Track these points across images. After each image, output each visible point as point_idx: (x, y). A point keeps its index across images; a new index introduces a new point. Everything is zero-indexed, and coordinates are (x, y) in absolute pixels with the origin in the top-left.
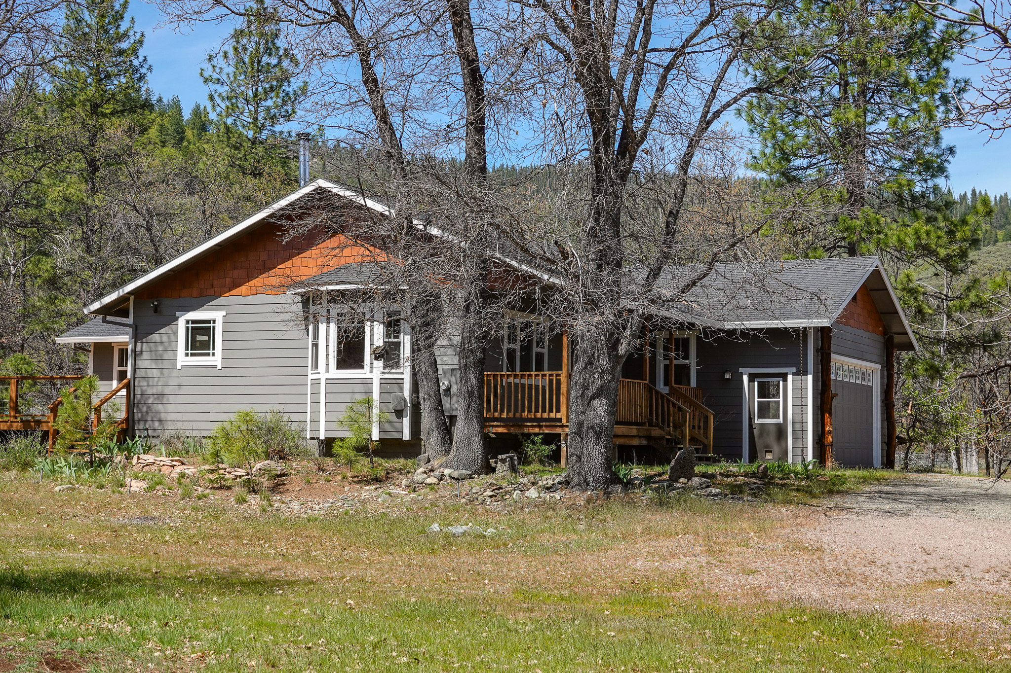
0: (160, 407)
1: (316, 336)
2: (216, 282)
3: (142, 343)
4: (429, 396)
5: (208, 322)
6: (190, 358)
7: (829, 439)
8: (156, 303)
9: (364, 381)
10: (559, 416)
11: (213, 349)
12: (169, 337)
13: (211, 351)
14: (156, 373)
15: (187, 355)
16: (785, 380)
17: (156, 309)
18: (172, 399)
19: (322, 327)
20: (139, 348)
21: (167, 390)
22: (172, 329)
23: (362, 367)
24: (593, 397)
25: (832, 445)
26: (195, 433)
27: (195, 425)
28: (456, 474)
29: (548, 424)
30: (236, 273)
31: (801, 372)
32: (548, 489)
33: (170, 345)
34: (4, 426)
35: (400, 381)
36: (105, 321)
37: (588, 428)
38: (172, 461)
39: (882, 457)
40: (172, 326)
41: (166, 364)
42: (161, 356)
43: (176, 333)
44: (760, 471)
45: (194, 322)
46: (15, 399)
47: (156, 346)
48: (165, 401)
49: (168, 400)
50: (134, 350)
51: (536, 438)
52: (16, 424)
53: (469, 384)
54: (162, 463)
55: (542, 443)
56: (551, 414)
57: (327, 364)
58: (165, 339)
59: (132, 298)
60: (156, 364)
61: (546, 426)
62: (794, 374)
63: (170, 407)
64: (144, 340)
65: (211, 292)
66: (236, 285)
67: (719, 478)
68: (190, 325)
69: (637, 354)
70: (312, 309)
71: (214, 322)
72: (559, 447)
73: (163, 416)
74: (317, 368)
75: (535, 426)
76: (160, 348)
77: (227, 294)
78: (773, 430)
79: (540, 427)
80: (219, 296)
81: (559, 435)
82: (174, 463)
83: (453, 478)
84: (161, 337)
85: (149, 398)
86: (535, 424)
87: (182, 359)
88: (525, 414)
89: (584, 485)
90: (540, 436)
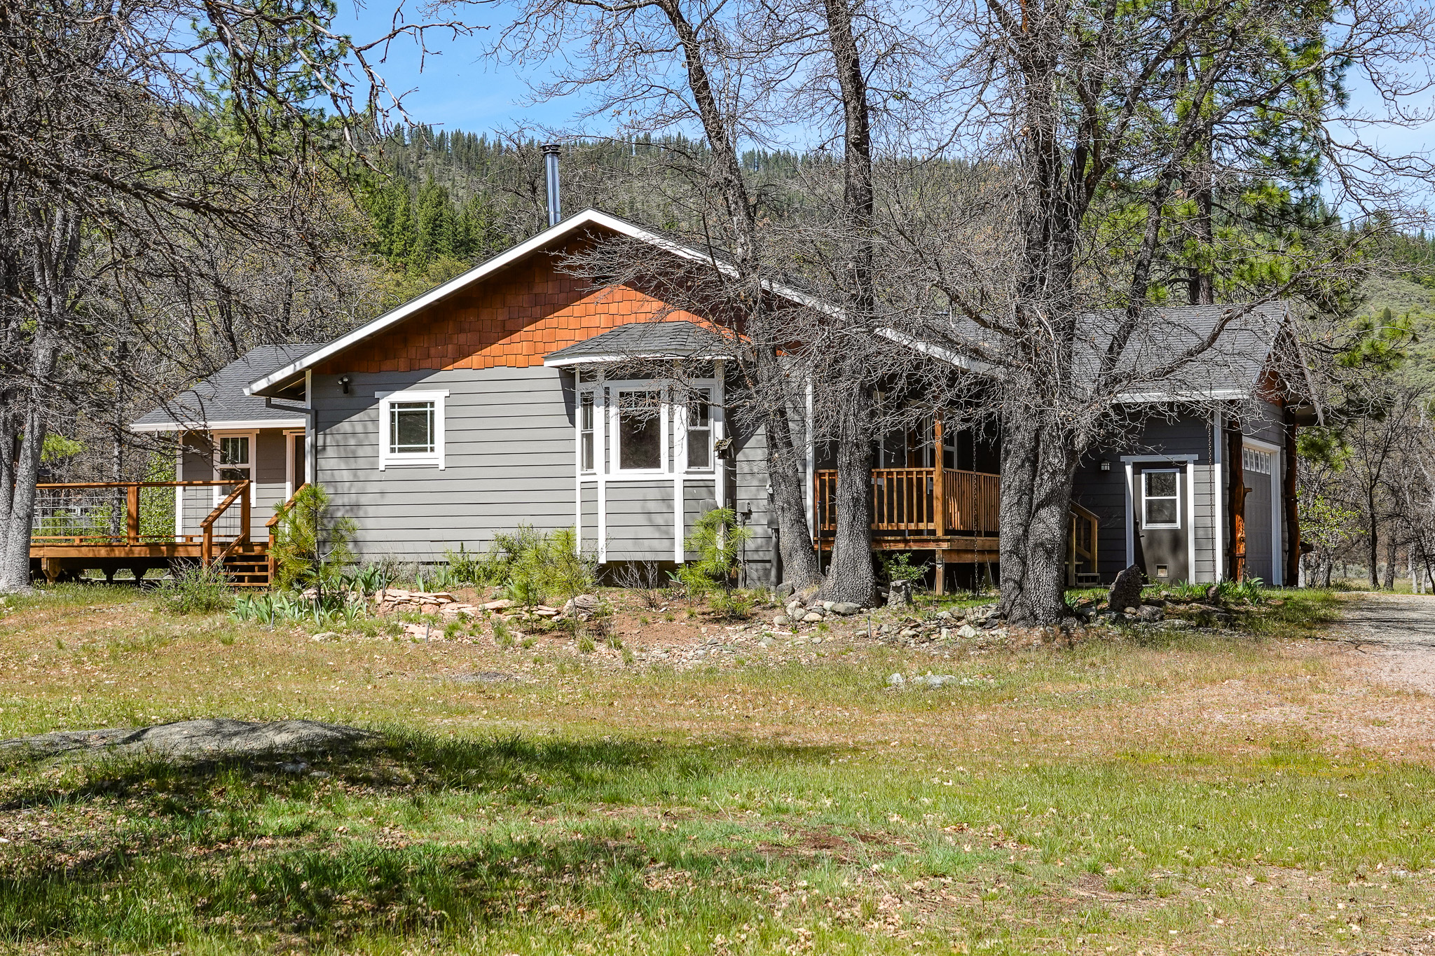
0: (355, 522)
1: (588, 423)
2: (433, 351)
3: (325, 434)
4: (789, 503)
5: (423, 405)
6: (397, 455)
7: (1242, 549)
8: (346, 380)
9: (661, 484)
10: (931, 526)
11: (432, 442)
12: (365, 427)
13: (429, 445)
14: (346, 476)
15: (393, 450)
16: (1183, 471)
17: (347, 389)
18: (371, 511)
19: (598, 412)
20: (320, 443)
21: (364, 499)
22: (369, 416)
23: (658, 466)
24: (1041, 505)
25: (1244, 557)
26: (408, 558)
27: (409, 547)
28: (841, 607)
29: (917, 537)
30: (462, 338)
31: (1205, 459)
32: (981, 625)
33: (367, 437)
34: (120, 552)
35: (710, 484)
36: (269, 405)
37: (1036, 545)
38: (437, 597)
39: (1283, 570)
40: (370, 412)
41: (362, 463)
42: (354, 452)
43: (375, 421)
44: (1210, 595)
45: (401, 405)
46: (135, 515)
47: (346, 439)
48: (361, 514)
49: (366, 512)
50: (315, 446)
51: (901, 557)
52: (138, 548)
53: (854, 489)
54: (422, 601)
55: (908, 564)
56: (920, 524)
57: (607, 462)
58: (359, 428)
59: (309, 373)
60: (347, 463)
61: (915, 541)
62: (1196, 463)
63: (369, 523)
64: (328, 431)
65: (427, 363)
66: (463, 353)
67: (1169, 605)
68: (396, 410)
69: (1103, 449)
70: (580, 388)
71: (432, 404)
72: (933, 569)
73: (359, 535)
74: (590, 465)
75: (899, 541)
76: (352, 442)
77: (450, 367)
78: (1166, 539)
79: (906, 542)
80: (440, 370)
81: (933, 552)
82: (441, 600)
83: (838, 613)
84: (353, 426)
85: (338, 509)
86: (899, 538)
87: (386, 456)
88: (884, 526)
89: (1031, 619)
90: (908, 554)
